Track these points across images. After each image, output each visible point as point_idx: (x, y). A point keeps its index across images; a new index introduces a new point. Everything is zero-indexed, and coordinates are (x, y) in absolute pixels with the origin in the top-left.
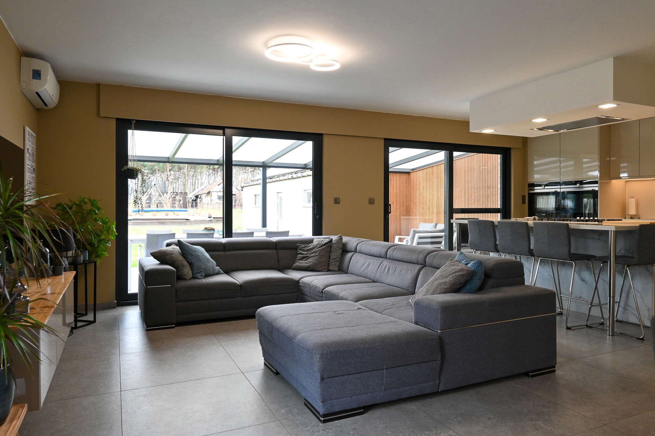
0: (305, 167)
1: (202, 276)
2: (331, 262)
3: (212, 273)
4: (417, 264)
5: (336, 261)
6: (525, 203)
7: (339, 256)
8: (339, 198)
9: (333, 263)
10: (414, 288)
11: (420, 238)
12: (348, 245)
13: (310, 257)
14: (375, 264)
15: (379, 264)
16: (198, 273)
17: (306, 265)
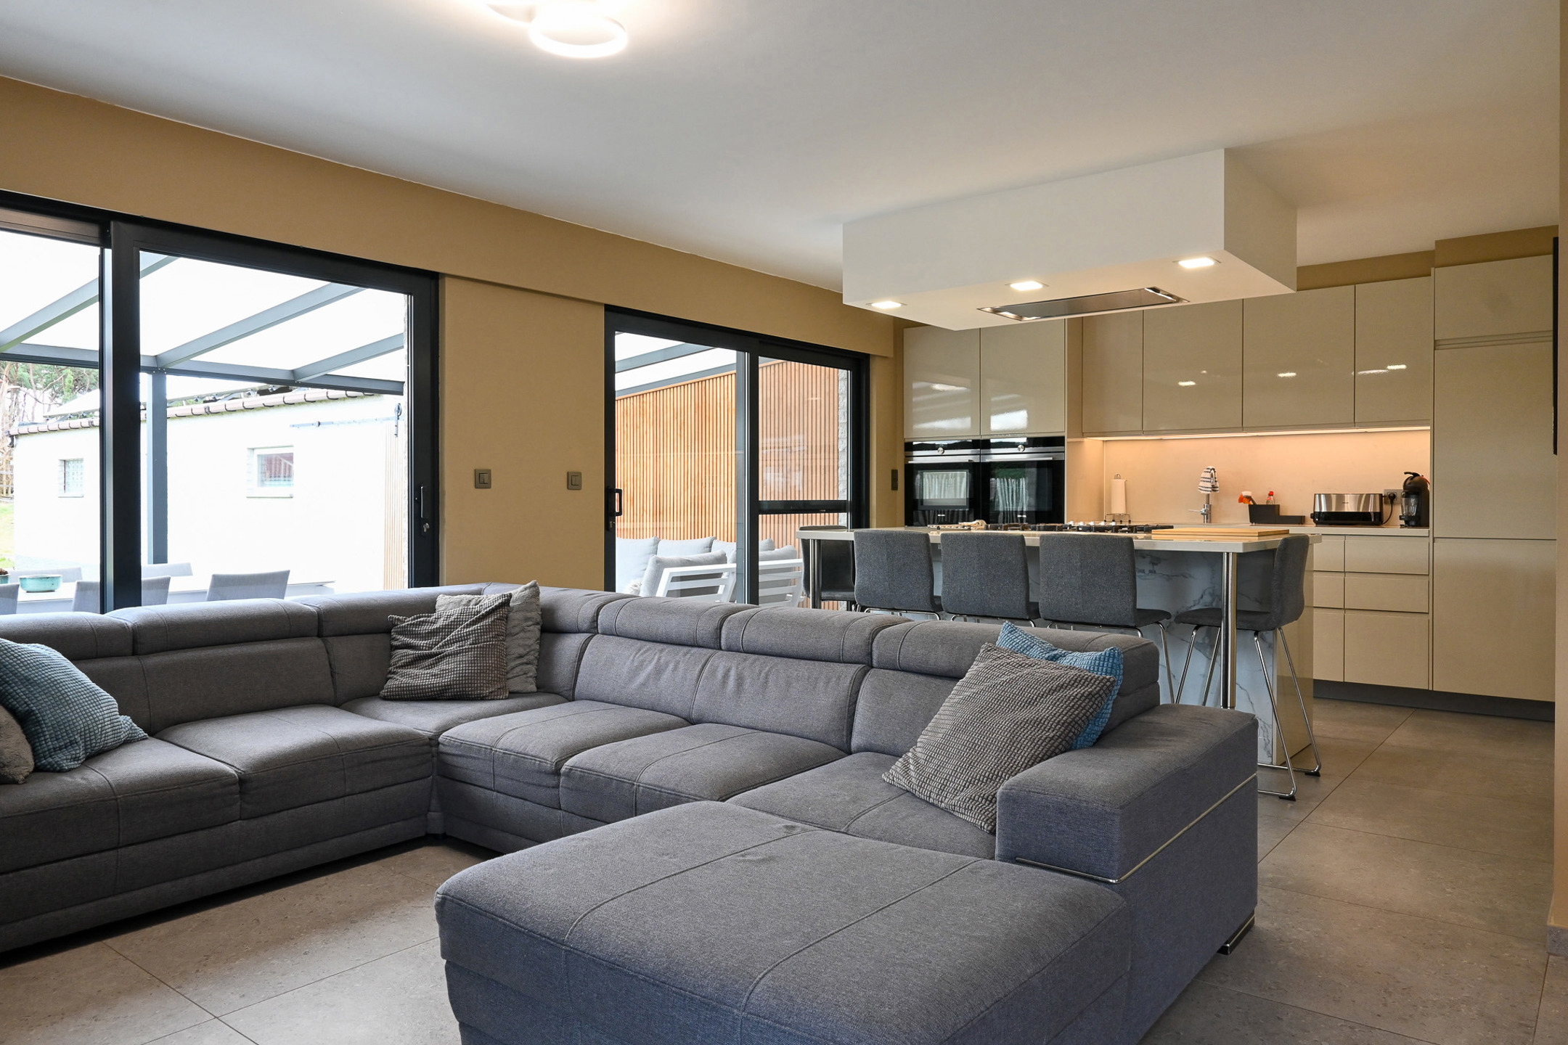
0: (291, 378)
1: (76, 759)
2: (513, 668)
3: (110, 741)
4: (839, 662)
5: (527, 664)
6: (897, 489)
7: (533, 648)
8: (488, 472)
9: (518, 669)
10: (844, 733)
11: (674, 579)
12: (560, 613)
13: (444, 657)
14: (682, 666)
15: (700, 666)
16: (60, 748)
17: (434, 681)
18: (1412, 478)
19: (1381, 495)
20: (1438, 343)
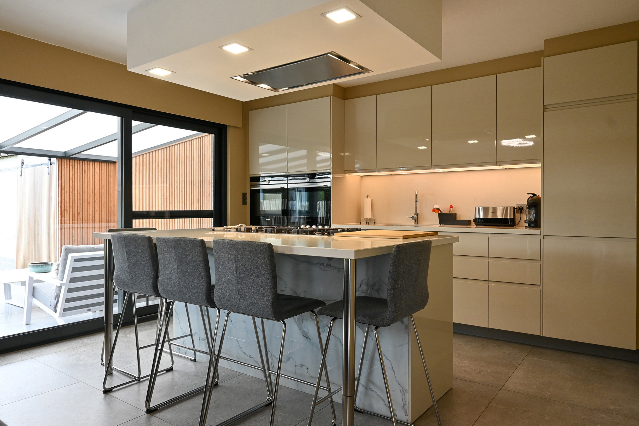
6: (247, 204)
11: (76, 260)
18: (532, 197)
19: (514, 207)
20: (545, 107)
